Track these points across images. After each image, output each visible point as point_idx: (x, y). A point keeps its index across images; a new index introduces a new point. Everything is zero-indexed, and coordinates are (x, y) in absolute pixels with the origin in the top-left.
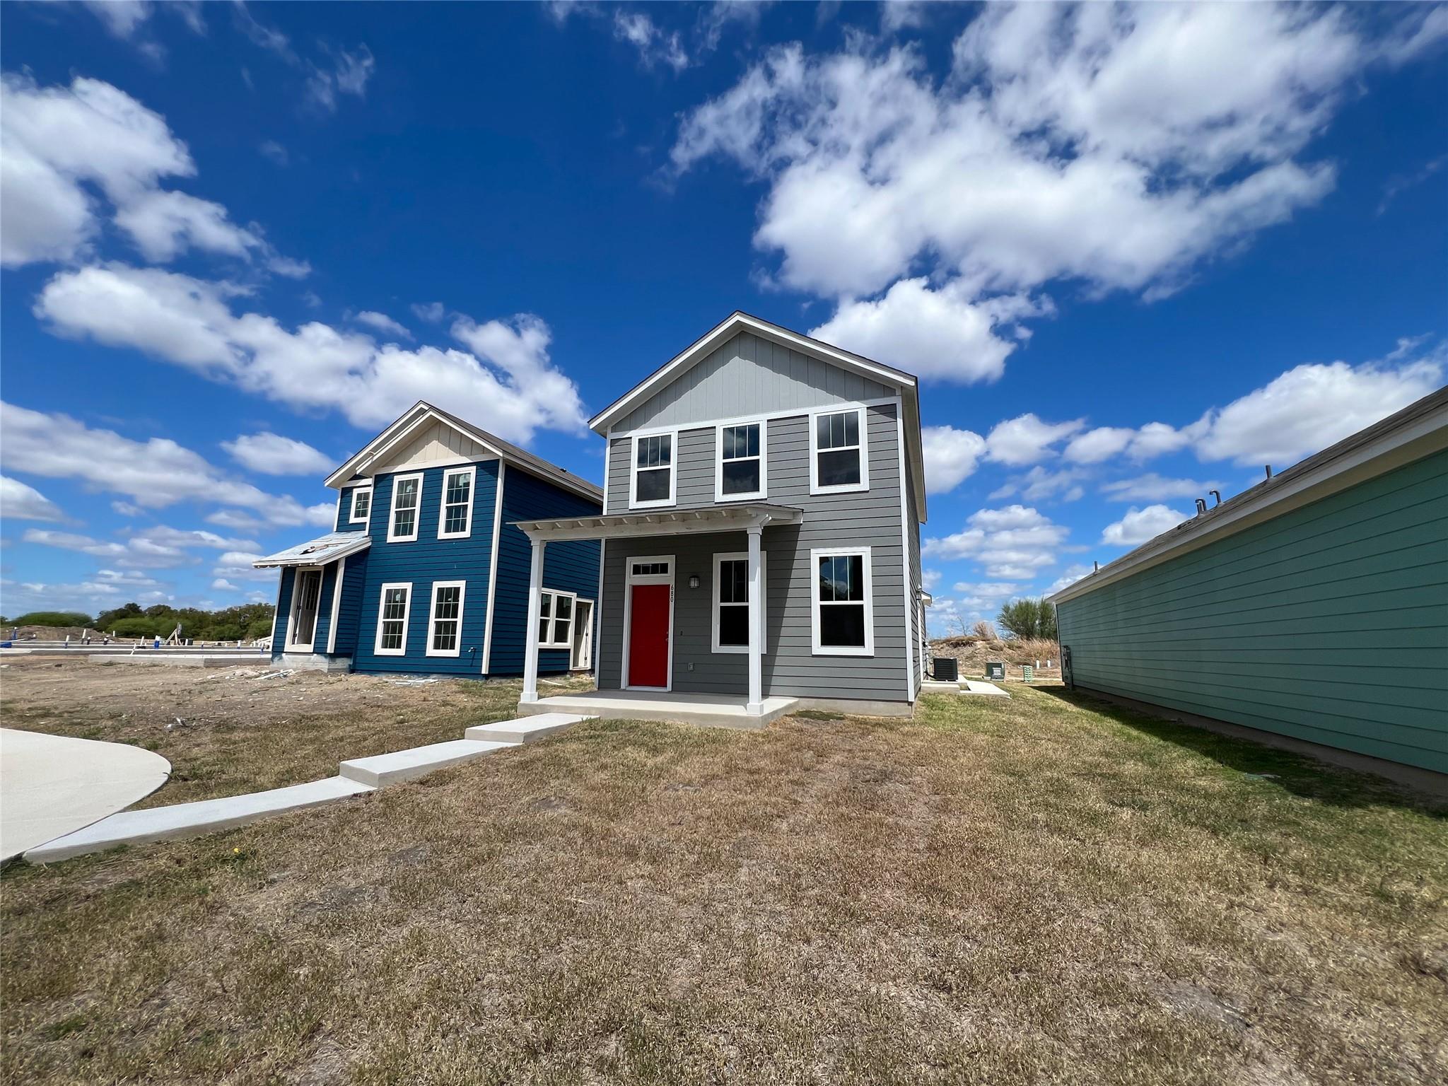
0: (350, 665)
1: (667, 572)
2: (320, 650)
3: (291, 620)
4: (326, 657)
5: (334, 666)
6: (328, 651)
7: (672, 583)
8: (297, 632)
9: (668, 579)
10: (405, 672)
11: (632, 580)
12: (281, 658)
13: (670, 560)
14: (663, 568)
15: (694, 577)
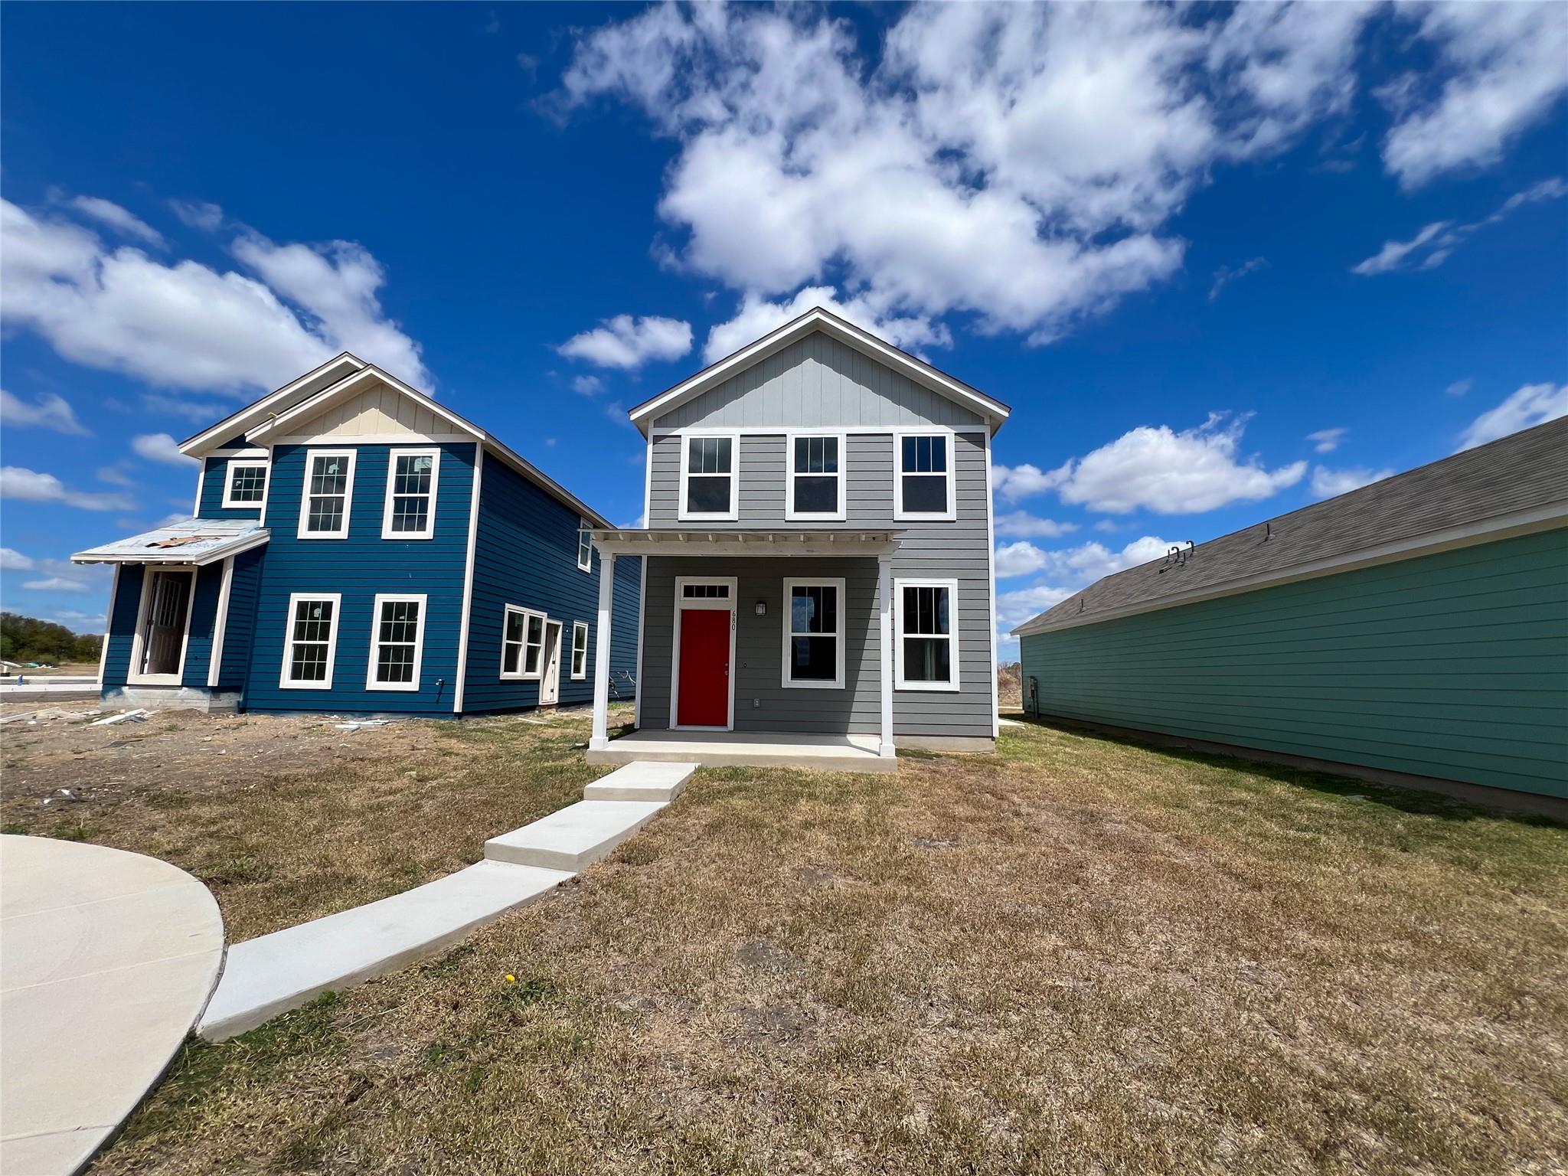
0: (239, 702)
1: (727, 596)
2: (195, 680)
3: (138, 640)
4: (204, 692)
5: (217, 704)
6: (210, 683)
7: (734, 610)
8: (148, 657)
9: (729, 604)
10: (332, 711)
11: (682, 603)
12: (121, 693)
13: (731, 583)
14: (723, 592)
15: (758, 603)
